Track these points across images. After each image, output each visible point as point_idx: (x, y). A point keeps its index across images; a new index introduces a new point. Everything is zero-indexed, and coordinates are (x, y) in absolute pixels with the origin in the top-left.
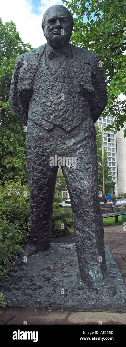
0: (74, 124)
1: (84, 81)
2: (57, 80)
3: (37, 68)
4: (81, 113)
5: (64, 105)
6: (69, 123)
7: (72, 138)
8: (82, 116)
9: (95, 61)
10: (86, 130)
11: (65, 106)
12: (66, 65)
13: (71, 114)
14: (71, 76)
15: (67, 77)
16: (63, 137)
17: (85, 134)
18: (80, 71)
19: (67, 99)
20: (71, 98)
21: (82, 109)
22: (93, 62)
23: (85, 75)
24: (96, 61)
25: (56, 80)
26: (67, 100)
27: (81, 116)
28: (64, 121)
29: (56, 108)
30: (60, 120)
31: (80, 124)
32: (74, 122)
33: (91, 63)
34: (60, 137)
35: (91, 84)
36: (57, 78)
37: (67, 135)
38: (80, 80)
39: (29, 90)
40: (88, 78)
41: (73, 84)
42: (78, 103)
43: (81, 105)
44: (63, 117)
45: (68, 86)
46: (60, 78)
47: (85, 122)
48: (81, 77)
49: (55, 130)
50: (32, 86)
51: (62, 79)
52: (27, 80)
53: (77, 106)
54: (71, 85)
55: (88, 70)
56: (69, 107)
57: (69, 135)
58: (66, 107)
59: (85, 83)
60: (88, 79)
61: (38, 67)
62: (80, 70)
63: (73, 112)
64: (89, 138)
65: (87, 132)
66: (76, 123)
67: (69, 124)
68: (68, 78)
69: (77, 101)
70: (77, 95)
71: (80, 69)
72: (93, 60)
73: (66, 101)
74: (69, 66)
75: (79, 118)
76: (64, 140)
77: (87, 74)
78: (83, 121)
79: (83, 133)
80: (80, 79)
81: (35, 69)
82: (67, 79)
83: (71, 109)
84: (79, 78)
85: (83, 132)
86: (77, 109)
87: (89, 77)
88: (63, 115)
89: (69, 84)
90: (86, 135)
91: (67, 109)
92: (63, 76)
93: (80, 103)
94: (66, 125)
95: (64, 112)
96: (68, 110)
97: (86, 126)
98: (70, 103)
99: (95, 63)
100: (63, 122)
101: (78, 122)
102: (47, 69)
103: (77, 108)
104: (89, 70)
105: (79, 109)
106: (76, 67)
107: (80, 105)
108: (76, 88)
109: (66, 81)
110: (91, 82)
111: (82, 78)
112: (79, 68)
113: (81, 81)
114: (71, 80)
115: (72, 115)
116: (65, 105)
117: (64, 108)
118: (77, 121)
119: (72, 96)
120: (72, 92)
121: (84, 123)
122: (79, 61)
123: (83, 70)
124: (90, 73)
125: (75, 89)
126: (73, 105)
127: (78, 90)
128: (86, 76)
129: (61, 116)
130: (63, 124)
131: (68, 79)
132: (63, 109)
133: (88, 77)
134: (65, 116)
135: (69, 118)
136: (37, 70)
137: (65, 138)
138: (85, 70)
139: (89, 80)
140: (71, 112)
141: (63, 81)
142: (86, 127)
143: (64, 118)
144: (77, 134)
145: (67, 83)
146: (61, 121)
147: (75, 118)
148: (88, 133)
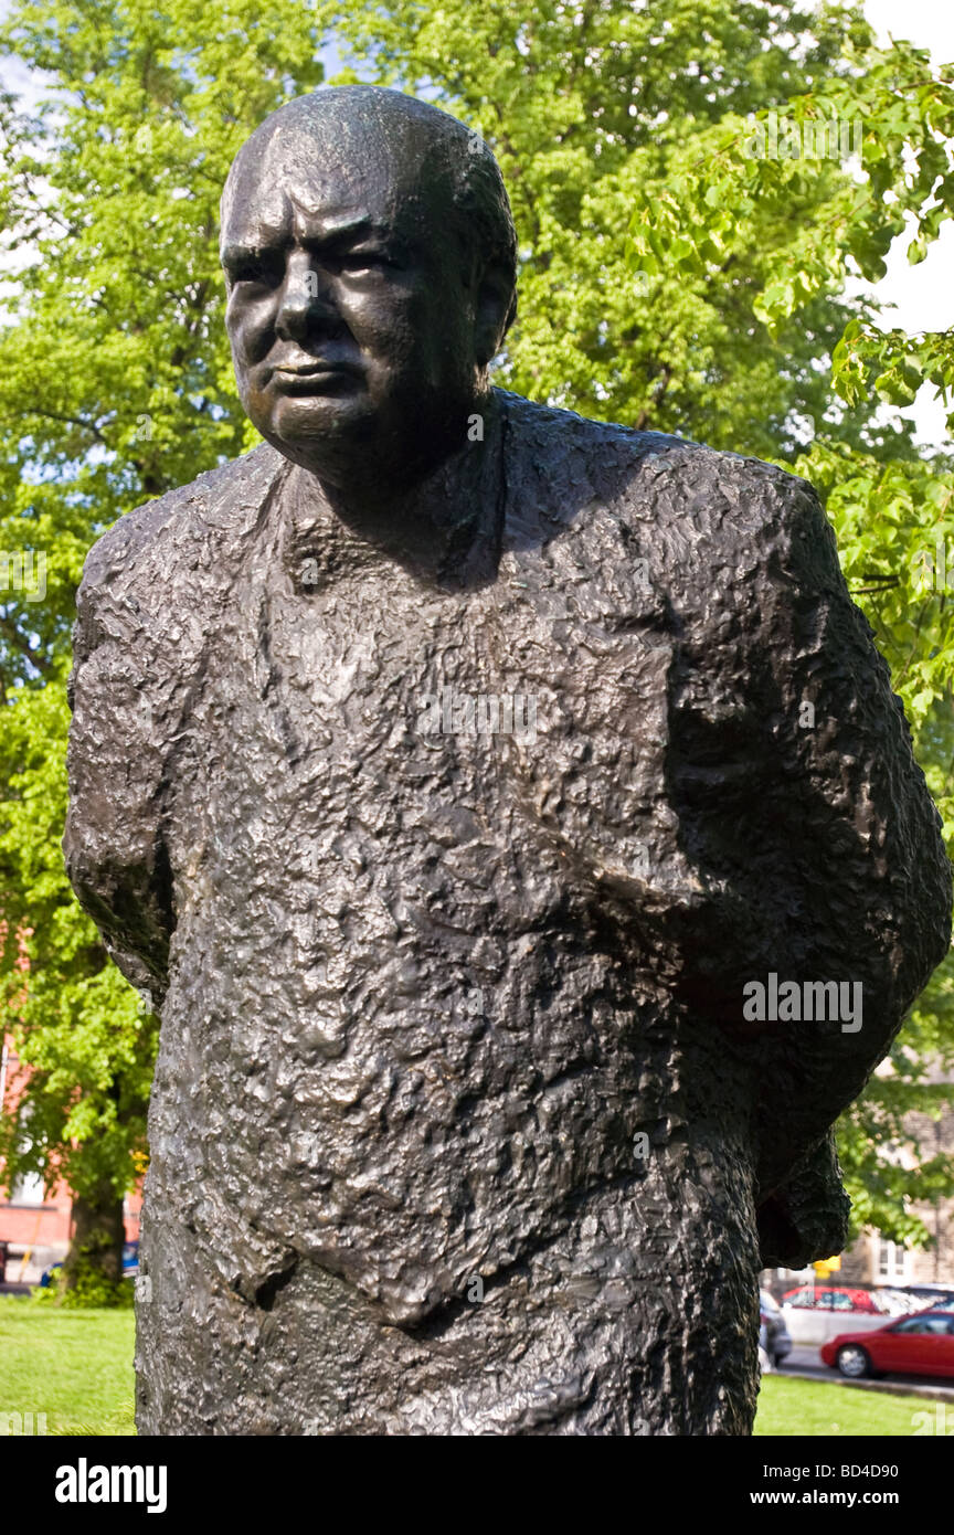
0: (470, 1255)
1: (595, 811)
2: (332, 810)
3: (201, 673)
4: (553, 1127)
5: (371, 1062)
6: (414, 1240)
7: (454, 1384)
8: (568, 1158)
9: (740, 573)
10: (602, 1309)
11: (375, 1078)
12: (429, 656)
13: (439, 1149)
14: (477, 762)
15: (427, 779)
16: (368, 1367)
17: (579, 1349)
18: (558, 712)
19: (403, 1000)
20: (449, 991)
21: (567, 1089)
22: (717, 596)
23: (604, 746)
24: (751, 576)
25: (322, 806)
26: (402, 1014)
27: (544, 1165)
28: (364, 1222)
29: (300, 1097)
30: (333, 1211)
31: (538, 1242)
32: (468, 1234)
33: (691, 604)
34: (346, 1366)
35: (667, 830)
36: (326, 792)
37: (408, 1357)
38: (555, 801)
39: (136, 869)
40: (629, 779)
41: (480, 846)
42: (524, 1036)
43: (552, 1054)
44: (360, 1182)
45: (432, 863)
46: (354, 788)
47: (600, 1213)
48: (564, 767)
49: (300, 1296)
50: (160, 834)
51: (371, 801)
52: (121, 776)
53: (512, 1071)
54: (458, 855)
55: (632, 697)
56: (419, 1087)
57: (425, 1354)
58: (387, 1082)
59: (606, 824)
60: (636, 787)
61: (203, 659)
62: (553, 696)
63: (465, 1133)
64: (621, 1392)
65: (609, 1329)
66: (491, 1243)
67: (415, 1252)
68: (435, 782)
69: (513, 1009)
70: (525, 944)
71: (555, 687)
72: (719, 568)
73: (397, 1028)
74: (460, 655)
75: (522, 1185)
76: (381, 1399)
77: (624, 735)
78: (570, 1206)
79: (558, 1343)
80: (549, 794)
81: (179, 686)
82: (427, 790)
83: (438, 1103)
84: (545, 785)
85: (559, 1329)
86: (514, 1094)
87: (641, 766)
88: (360, 1163)
89: (446, 844)
90: (596, 1358)
91: (402, 1105)
92: (391, 766)
93: (549, 1031)
94: (383, 1262)
95: (365, 1136)
96: (410, 1115)
97: (608, 1265)
98: (434, 1047)
99: (738, 596)
100: (357, 1230)
101: (511, 1229)
102: (265, 696)
103: (506, 1089)
104: (647, 692)
105: (532, 1091)
106: (524, 664)
107: (547, 1049)
108: (518, 876)
109: (411, 820)
110: (663, 812)
111: (571, 776)
112: (542, 681)
113: (561, 807)
114: (466, 803)
115: (443, 1159)
116: (383, 1063)
117: (367, 1099)
118: (502, 1219)
119: (462, 964)
120: (461, 931)
121: (590, 1224)
122: (556, 607)
123: (588, 692)
124: (653, 722)
125: (503, 885)
126: (467, 1063)
127: (540, 892)
128: (612, 762)
129: (343, 1177)
130: (360, 1251)
131: (435, 791)
132: (356, 1106)
133: (633, 764)
134: (374, 1173)
135: (415, 1194)
136: (199, 693)
137: (386, 1377)
138: (607, 700)
139: (646, 798)
140: (441, 1132)
141: (380, 824)
142: (597, 1278)
143: (367, 1193)
144: (495, 1346)
145: (419, 837)
146: (344, 1220)
147: (480, 1193)
148: (614, 1336)
